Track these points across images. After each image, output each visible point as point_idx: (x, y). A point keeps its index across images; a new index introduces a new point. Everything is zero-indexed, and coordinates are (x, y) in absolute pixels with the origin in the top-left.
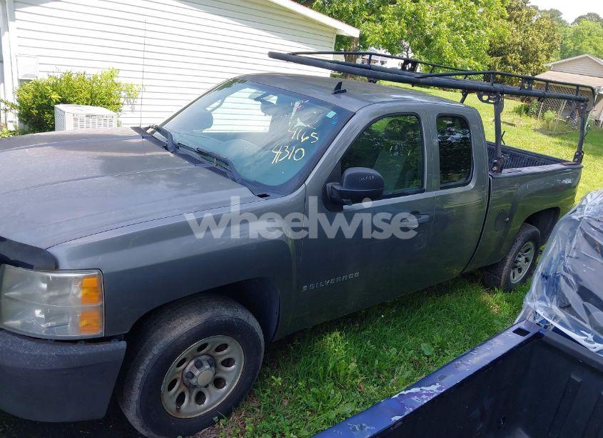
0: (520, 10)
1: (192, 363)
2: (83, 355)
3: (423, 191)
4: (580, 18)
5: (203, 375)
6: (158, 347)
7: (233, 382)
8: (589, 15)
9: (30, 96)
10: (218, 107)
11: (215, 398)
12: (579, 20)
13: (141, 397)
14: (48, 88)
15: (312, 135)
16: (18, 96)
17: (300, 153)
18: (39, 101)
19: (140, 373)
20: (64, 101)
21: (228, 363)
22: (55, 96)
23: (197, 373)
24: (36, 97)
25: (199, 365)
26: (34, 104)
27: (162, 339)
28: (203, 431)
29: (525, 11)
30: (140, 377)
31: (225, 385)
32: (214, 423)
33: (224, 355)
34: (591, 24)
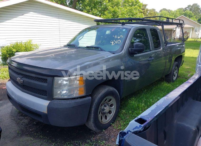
0: (144, 10)
1: (103, 106)
2: (81, 101)
3: (151, 51)
4: (161, 10)
5: (107, 109)
6: (97, 99)
7: (114, 111)
8: (163, 9)
9: (5, 51)
10: (82, 38)
11: (110, 117)
12: (161, 11)
13: (94, 116)
14: (12, 48)
15: (121, 36)
16: (2, 52)
17: (119, 41)
18: (9, 52)
19: (93, 108)
20: (17, 52)
21: (111, 105)
22: (14, 50)
23: (105, 108)
24: (7, 51)
25: (105, 106)
26: (7, 53)
27: (97, 97)
28: (109, 128)
29: (146, 10)
30: (93, 109)
31: (112, 113)
32: (111, 125)
33: (110, 103)
34: (165, 12)
